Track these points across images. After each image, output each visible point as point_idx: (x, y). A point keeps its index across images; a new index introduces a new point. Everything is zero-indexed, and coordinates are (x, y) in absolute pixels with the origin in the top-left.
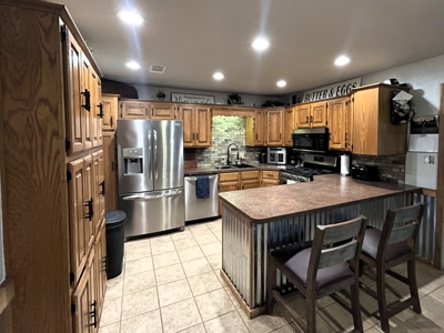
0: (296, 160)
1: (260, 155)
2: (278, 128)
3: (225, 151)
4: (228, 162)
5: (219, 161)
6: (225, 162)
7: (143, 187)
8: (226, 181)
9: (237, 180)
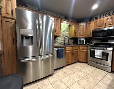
0: (89, 43)
1: (74, 42)
2: (83, 30)
3: (63, 39)
4: (64, 43)
5: (61, 43)
6: (63, 43)
7: (31, 54)
8: (68, 51)
9: (71, 50)
